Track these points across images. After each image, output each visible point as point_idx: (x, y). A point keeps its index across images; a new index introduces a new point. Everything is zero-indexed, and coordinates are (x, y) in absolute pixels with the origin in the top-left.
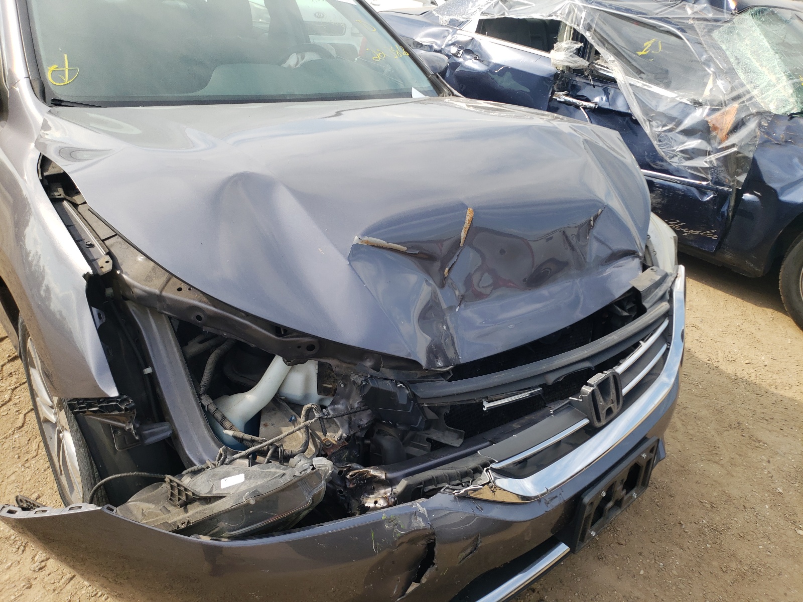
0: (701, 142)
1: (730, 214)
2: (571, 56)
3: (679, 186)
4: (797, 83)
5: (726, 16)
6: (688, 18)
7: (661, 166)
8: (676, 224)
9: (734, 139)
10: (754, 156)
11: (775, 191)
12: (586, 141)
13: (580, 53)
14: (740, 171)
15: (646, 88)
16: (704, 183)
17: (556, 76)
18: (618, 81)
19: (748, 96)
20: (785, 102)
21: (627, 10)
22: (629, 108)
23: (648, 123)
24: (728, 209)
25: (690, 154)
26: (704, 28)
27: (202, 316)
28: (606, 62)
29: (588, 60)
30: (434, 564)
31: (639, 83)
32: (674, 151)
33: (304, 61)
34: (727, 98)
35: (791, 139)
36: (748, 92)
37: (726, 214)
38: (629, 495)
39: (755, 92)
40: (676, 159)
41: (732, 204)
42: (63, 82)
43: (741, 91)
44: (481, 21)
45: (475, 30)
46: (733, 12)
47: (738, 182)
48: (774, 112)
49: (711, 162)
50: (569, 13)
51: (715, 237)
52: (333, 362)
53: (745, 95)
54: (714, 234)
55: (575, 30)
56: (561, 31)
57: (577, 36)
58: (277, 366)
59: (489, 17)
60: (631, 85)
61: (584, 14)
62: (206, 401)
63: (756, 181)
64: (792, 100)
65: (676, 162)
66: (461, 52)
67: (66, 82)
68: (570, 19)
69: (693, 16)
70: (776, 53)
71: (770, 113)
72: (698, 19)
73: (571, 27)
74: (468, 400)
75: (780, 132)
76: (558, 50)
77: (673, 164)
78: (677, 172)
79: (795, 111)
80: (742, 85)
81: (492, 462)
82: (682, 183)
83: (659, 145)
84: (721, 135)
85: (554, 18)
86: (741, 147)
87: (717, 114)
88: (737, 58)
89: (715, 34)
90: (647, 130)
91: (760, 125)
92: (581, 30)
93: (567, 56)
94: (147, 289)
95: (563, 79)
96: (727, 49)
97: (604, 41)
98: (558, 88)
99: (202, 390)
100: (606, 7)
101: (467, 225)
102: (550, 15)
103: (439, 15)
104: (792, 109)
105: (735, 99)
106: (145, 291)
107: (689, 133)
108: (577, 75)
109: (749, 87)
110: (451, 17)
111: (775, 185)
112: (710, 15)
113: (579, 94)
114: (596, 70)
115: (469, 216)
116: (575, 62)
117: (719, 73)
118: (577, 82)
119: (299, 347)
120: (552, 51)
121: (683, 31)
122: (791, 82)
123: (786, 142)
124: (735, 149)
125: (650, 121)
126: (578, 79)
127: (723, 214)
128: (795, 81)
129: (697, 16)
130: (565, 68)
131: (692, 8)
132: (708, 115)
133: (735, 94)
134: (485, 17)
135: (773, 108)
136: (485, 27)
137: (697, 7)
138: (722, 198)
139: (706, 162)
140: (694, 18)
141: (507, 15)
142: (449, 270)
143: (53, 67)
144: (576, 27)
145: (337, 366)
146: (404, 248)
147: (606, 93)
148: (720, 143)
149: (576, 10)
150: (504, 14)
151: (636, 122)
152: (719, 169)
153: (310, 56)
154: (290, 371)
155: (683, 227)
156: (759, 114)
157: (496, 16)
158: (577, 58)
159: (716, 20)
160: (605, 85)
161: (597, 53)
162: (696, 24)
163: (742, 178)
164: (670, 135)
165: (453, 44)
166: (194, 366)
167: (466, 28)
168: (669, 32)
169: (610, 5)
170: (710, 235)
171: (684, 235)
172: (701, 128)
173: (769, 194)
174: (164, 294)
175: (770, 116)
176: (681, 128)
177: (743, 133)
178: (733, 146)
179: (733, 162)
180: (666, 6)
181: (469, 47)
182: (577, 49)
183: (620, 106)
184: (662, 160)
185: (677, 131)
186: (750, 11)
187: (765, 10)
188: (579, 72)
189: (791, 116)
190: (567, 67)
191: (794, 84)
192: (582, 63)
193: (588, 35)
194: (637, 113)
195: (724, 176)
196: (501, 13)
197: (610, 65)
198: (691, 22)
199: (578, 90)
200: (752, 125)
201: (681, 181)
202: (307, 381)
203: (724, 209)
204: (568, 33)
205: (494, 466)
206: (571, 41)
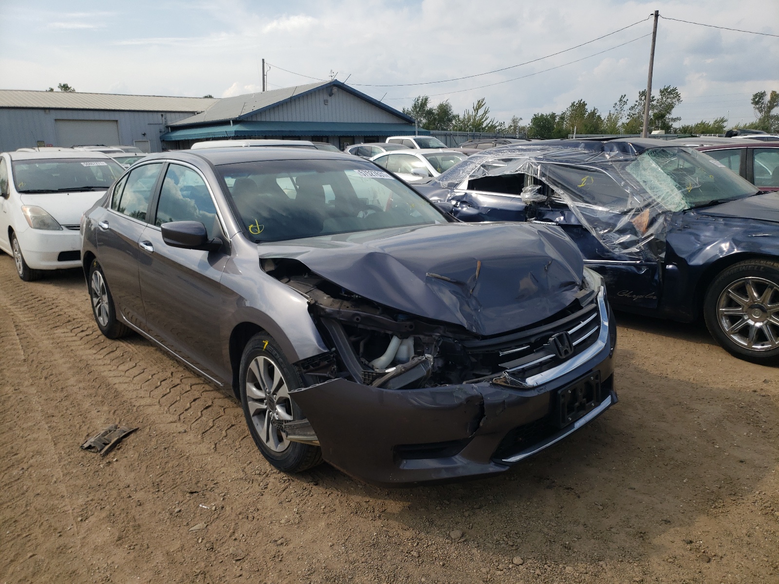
0: (630, 236)
1: (661, 280)
2: (534, 194)
3: (623, 267)
4: (685, 191)
5: (632, 157)
6: (608, 161)
7: (608, 255)
8: (626, 293)
9: (651, 231)
10: (666, 241)
11: (684, 259)
12: (539, 231)
13: (539, 191)
14: (659, 250)
15: (589, 207)
16: (638, 262)
17: (526, 208)
18: (569, 206)
19: (655, 203)
20: (679, 204)
21: (567, 162)
22: (579, 222)
23: (593, 229)
24: (659, 277)
25: (625, 245)
26: (620, 166)
27: (360, 318)
28: (559, 195)
29: (547, 196)
30: (485, 416)
31: (583, 205)
32: (614, 244)
33: (368, 214)
34: (642, 206)
35: (687, 225)
36: (654, 200)
37: (658, 281)
38: (589, 403)
39: (659, 200)
40: (617, 250)
41: (661, 273)
42: (257, 232)
43: (650, 200)
44: (470, 182)
45: (467, 188)
46: (636, 154)
47: (661, 258)
48: (673, 210)
49: (640, 247)
50: (529, 167)
51: (655, 298)
52: (422, 337)
53: (653, 203)
54: (654, 295)
55: (534, 178)
56: (525, 180)
57: (536, 182)
58: (394, 342)
59: (475, 178)
60: (577, 207)
61: (539, 167)
62: (363, 360)
63: (672, 256)
64: (683, 202)
65: (617, 251)
66: (459, 203)
67: (259, 232)
68: (530, 172)
69: (610, 160)
70: (668, 175)
71: (671, 211)
72: (615, 161)
73: (532, 177)
74: (492, 351)
75: (679, 223)
76: (526, 192)
77: (616, 253)
78: (619, 258)
79: (686, 208)
80: (650, 197)
81: (507, 369)
82: (624, 264)
83: (604, 242)
84: (643, 229)
85: (519, 172)
86: (657, 235)
87: (638, 217)
88: (645, 182)
89: (628, 169)
90: (594, 234)
91: (665, 220)
92: (538, 177)
93: (532, 195)
94: (332, 309)
95: (532, 210)
96: (637, 177)
97: (555, 183)
98: (529, 216)
99: (361, 355)
100: (553, 161)
101: (478, 269)
102: (517, 171)
103: (441, 182)
104: (684, 207)
105: (646, 206)
106: (332, 310)
107: (622, 232)
108: (541, 206)
109: (654, 197)
110: (449, 182)
111: (683, 256)
112: (622, 158)
113: (545, 218)
114: (553, 201)
115: (479, 264)
116: (538, 198)
117: (635, 193)
118: (541, 210)
119: (406, 327)
120: (522, 194)
121: (606, 170)
122: (680, 191)
123: (684, 228)
124: (653, 237)
125: (595, 228)
126: (541, 208)
127: (656, 280)
128: (683, 190)
129: (613, 159)
130: (532, 203)
131: (609, 155)
132: (632, 218)
133: (646, 203)
134: (472, 179)
135: (673, 208)
136: (473, 185)
137: (613, 154)
138: (652, 269)
139: (637, 248)
140: (611, 161)
141: (487, 175)
142: (473, 290)
143: (251, 226)
144: (535, 176)
145: (423, 339)
146: (449, 279)
147: (563, 214)
148: (643, 234)
149: (533, 165)
150: (485, 175)
151: (586, 230)
152: (646, 251)
153: (370, 212)
154: (401, 344)
155: (632, 294)
156: (663, 213)
157: (480, 176)
158: (539, 195)
159: (626, 160)
160: (561, 210)
161: (553, 191)
162: (614, 165)
163: (663, 255)
164: (610, 235)
165: (453, 199)
166: (355, 346)
167: (460, 187)
168: (596, 171)
169: (555, 160)
170: (651, 297)
171: (634, 299)
172: (629, 227)
173: (682, 263)
174: (341, 310)
175: (671, 213)
176: (616, 229)
177: (656, 226)
178: (652, 235)
179: (655, 245)
180: (592, 156)
181: (464, 199)
182: (538, 189)
183: (573, 221)
184: (608, 251)
185: (614, 231)
186: (647, 152)
187: (657, 150)
188: (541, 204)
189: (684, 212)
190: (533, 202)
191: (683, 192)
192: (543, 198)
193: (543, 179)
194: (585, 223)
195: (651, 255)
196: (483, 174)
197: (562, 196)
198: (610, 163)
199: (544, 216)
200: (661, 220)
201: (623, 263)
202: (409, 350)
203: (656, 278)
204: (531, 180)
205: (508, 371)
206: (533, 185)
